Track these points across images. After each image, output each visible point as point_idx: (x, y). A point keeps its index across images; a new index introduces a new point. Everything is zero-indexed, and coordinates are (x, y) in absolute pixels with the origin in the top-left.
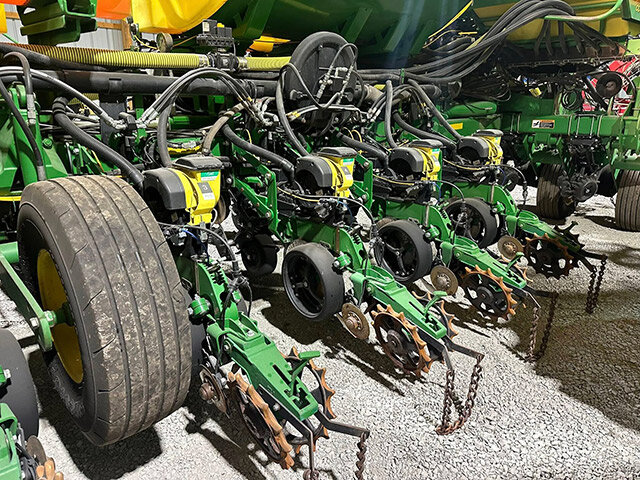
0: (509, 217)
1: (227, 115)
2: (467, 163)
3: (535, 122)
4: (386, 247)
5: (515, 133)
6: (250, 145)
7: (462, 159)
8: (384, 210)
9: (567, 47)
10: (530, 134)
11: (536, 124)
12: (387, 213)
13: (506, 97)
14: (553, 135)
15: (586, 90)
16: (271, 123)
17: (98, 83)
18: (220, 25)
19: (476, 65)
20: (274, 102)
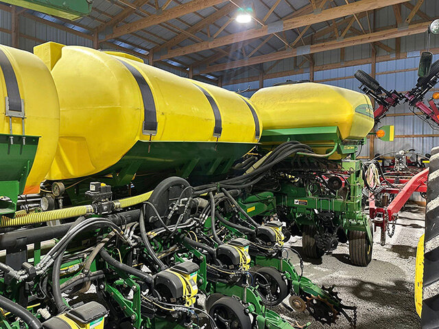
0: (294, 282)
1: (103, 242)
2: (263, 244)
3: (296, 201)
4: (218, 318)
5: (284, 206)
6: (121, 264)
7: (260, 241)
8: (215, 288)
9: (309, 162)
10: (294, 208)
11: (296, 202)
12: (217, 290)
13: (279, 188)
14: (307, 209)
15: (322, 183)
16: (136, 244)
17: (7, 243)
18: (103, 185)
19: (261, 178)
20: (138, 226)
